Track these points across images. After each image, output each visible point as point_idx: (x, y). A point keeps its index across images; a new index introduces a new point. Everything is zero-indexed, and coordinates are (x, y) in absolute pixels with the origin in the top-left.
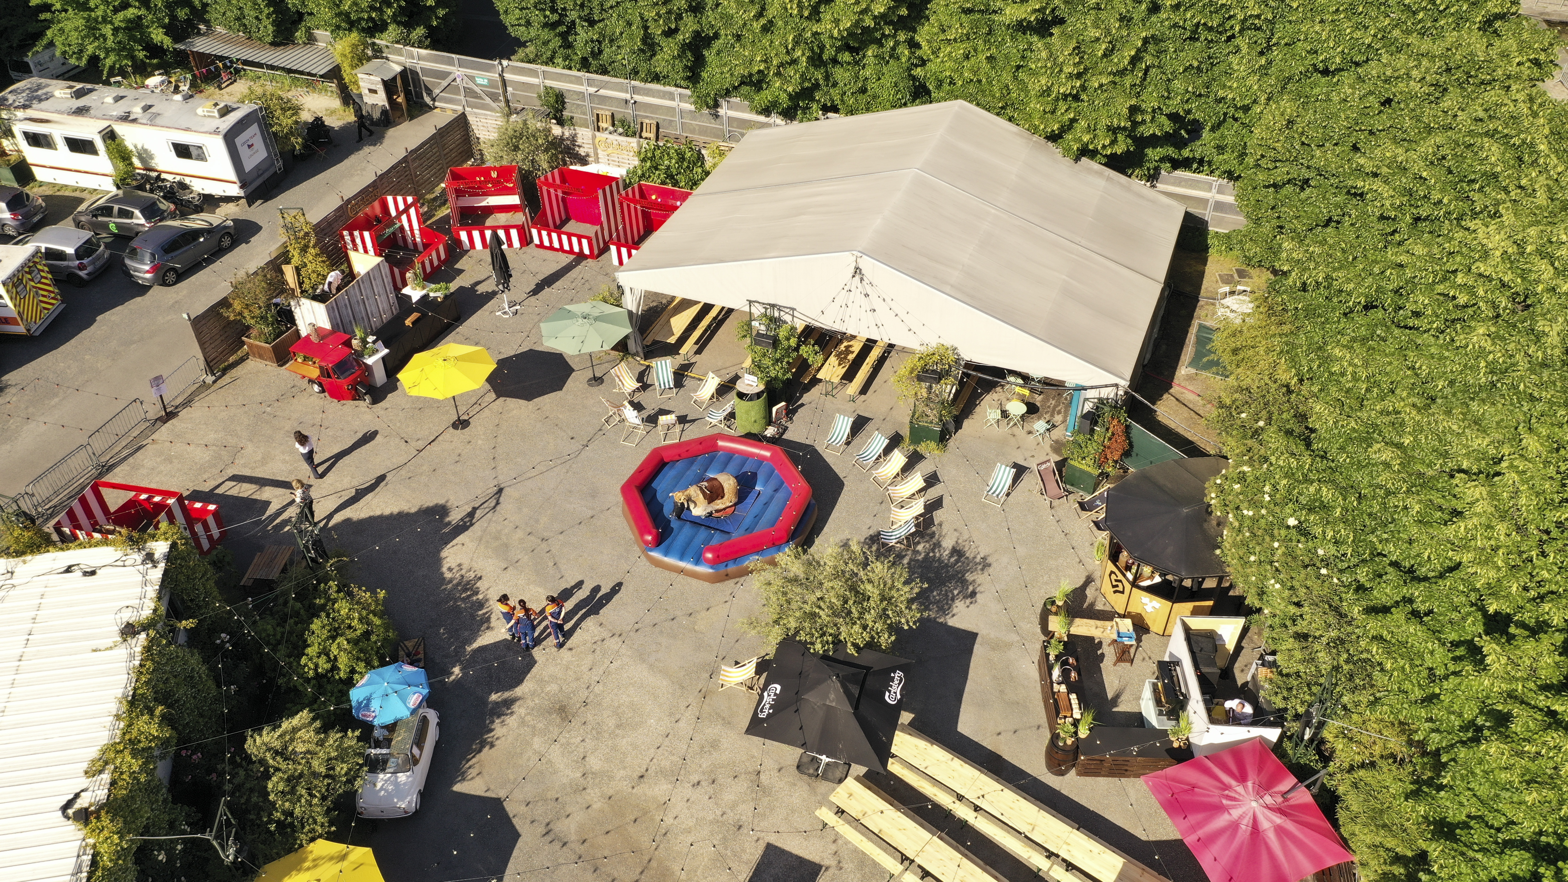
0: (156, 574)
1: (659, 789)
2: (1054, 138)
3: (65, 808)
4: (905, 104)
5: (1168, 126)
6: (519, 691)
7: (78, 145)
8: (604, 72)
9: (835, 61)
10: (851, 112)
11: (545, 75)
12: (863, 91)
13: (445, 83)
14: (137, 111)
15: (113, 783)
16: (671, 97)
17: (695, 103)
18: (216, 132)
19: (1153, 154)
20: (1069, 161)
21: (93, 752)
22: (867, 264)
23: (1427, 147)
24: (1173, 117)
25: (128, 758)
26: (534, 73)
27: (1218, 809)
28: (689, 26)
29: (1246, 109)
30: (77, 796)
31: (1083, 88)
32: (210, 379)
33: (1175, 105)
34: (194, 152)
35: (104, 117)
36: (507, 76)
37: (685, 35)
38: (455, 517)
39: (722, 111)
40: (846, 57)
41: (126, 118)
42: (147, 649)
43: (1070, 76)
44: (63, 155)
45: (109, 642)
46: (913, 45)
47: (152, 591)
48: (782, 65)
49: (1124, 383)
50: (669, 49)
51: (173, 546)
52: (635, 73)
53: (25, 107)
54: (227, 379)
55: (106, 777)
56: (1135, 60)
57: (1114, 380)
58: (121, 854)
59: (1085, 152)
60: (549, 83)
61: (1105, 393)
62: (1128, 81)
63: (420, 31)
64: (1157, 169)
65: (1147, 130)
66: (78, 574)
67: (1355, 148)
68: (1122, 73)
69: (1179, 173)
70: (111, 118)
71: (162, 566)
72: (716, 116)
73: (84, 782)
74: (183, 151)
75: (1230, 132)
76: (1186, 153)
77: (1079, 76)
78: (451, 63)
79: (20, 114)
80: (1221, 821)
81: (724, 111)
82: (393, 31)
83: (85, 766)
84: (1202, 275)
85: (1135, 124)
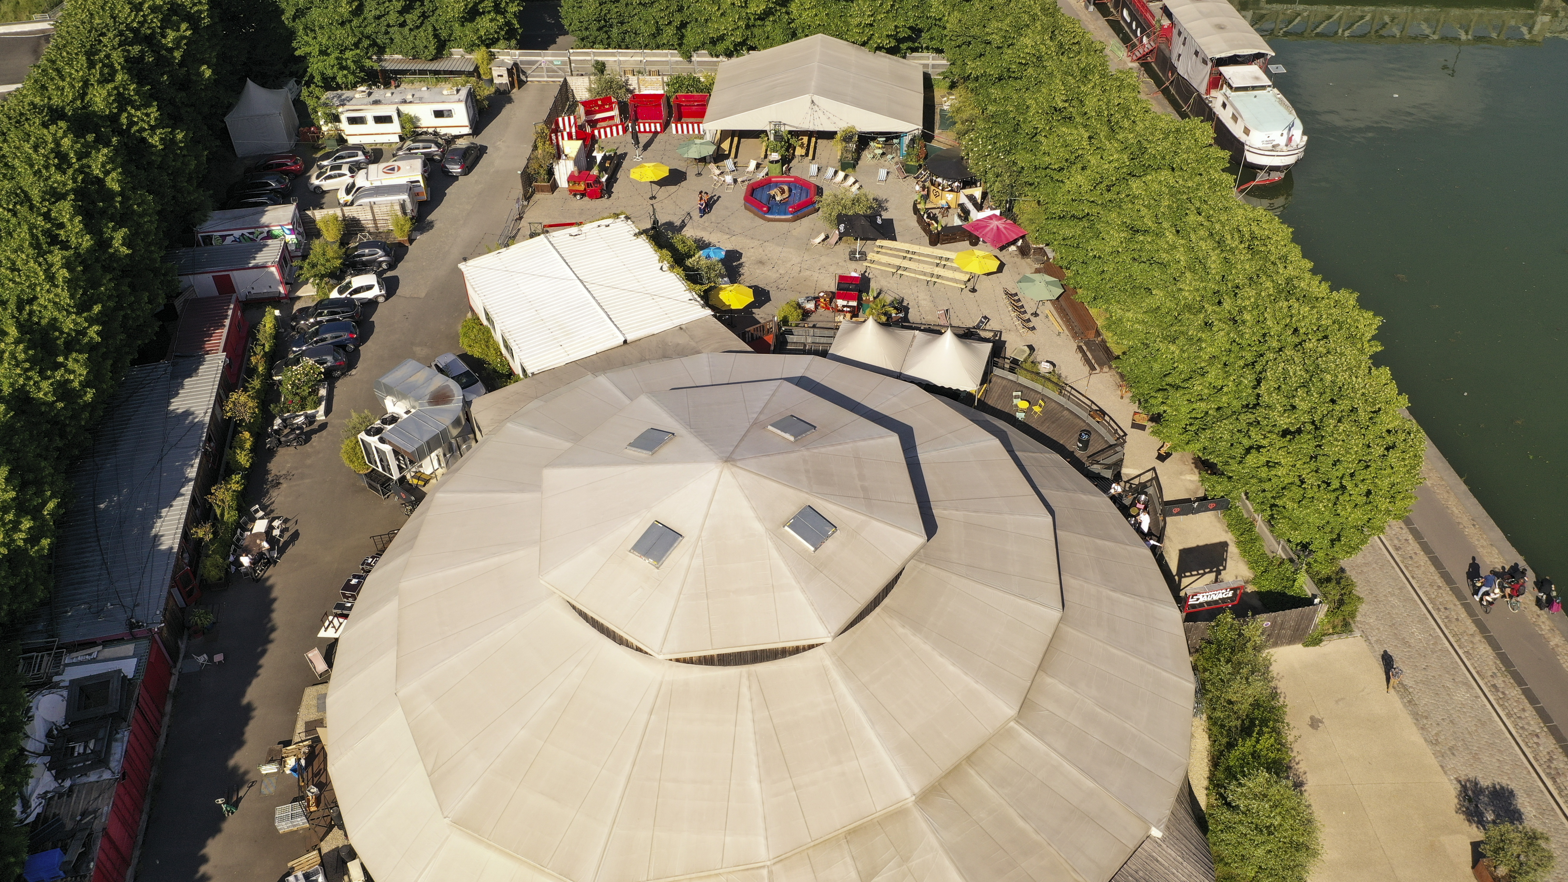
0: (630, 222)
1: (808, 273)
2: (864, 44)
4: (787, 42)
5: (909, 32)
6: (741, 261)
7: (379, 120)
8: (627, 48)
9: (754, 26)
10: (765, 48)
11: (595, 54)
12: (768, 38)
13: (535, 67)
14: (409, 97)
15: (668, 263)
16: (666, 55)
17: (682, 56)
18: (459, 101)
19: (903, 46)
20: (871, 54)
21: (656, 258)
22: (816, 98)
23: (1007, 21)
24: (911, 28)
26: (588, 54)
27: (986, 227)
28: (678, 19)
29: (940, 20)
31: (874, 21)
32: (525, 203)
33: (911, 23)
34: (446, 114)
35: (392, 103)
36: (572, 58)
37: (677, 23)
38: (678, 223)
39: (693, 59)
40: (759, 22)
41: (405, 102)
42: (647, 238)
43: (869, 16)
44: (371, 126)
45: (634, 239)
46: (788, 13)
47: (633, 228)
48: (733, 30)
49: (921, 127)
50: (670, 31)
52: (646, 47)
53: (343, 105)
54: (531, 203)
55: (665, 263)
56: (892, 6)
57: (917, 127)
59: (879, 48)
60: (596, 58)
61: (916, 132)
62: (891, 15)
63: (513, 42)
64: (905, 53)
65: (901, 35)
66: (603, 227)
67: (984, 27)
68: (888, 12)
69: (915, 54)
70: (396, 103)
72: (690, 61)
74: (439, 114)
75: (935, 31)
76: (916, 44)
77: (872, 16)
78: (539, 55)
79: (340, 109)
80: (988, 229)
81: (695, 58)
82: (503, 43)
83: (657, 261)
84: (933, 97)
85: (897, 33)
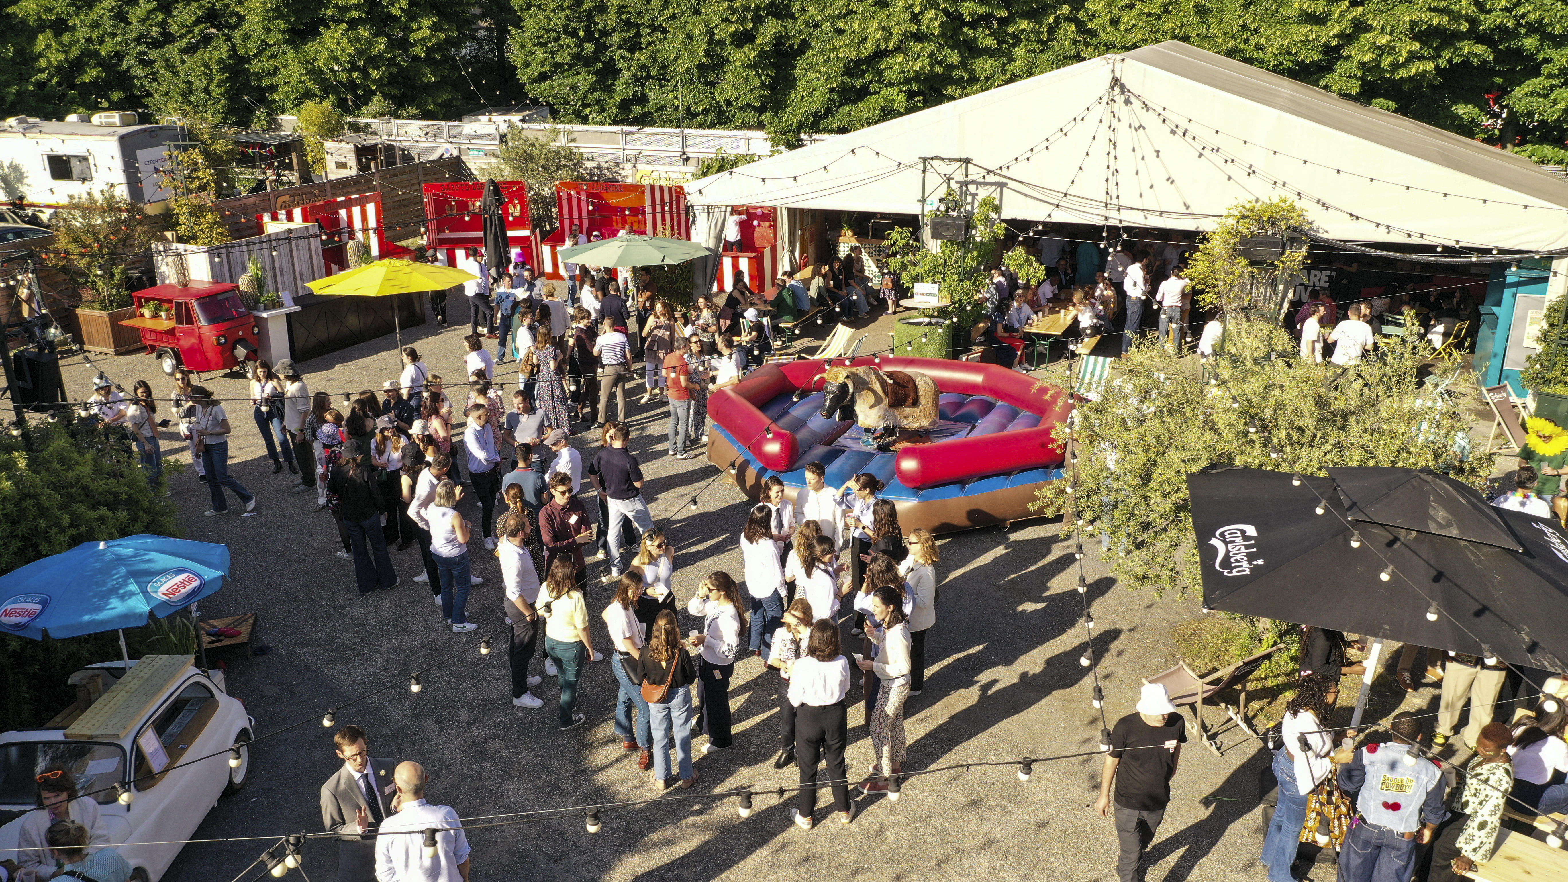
34: (76, 166)
52: (687, 117)
74: (60, 167)
82: (377, 102)
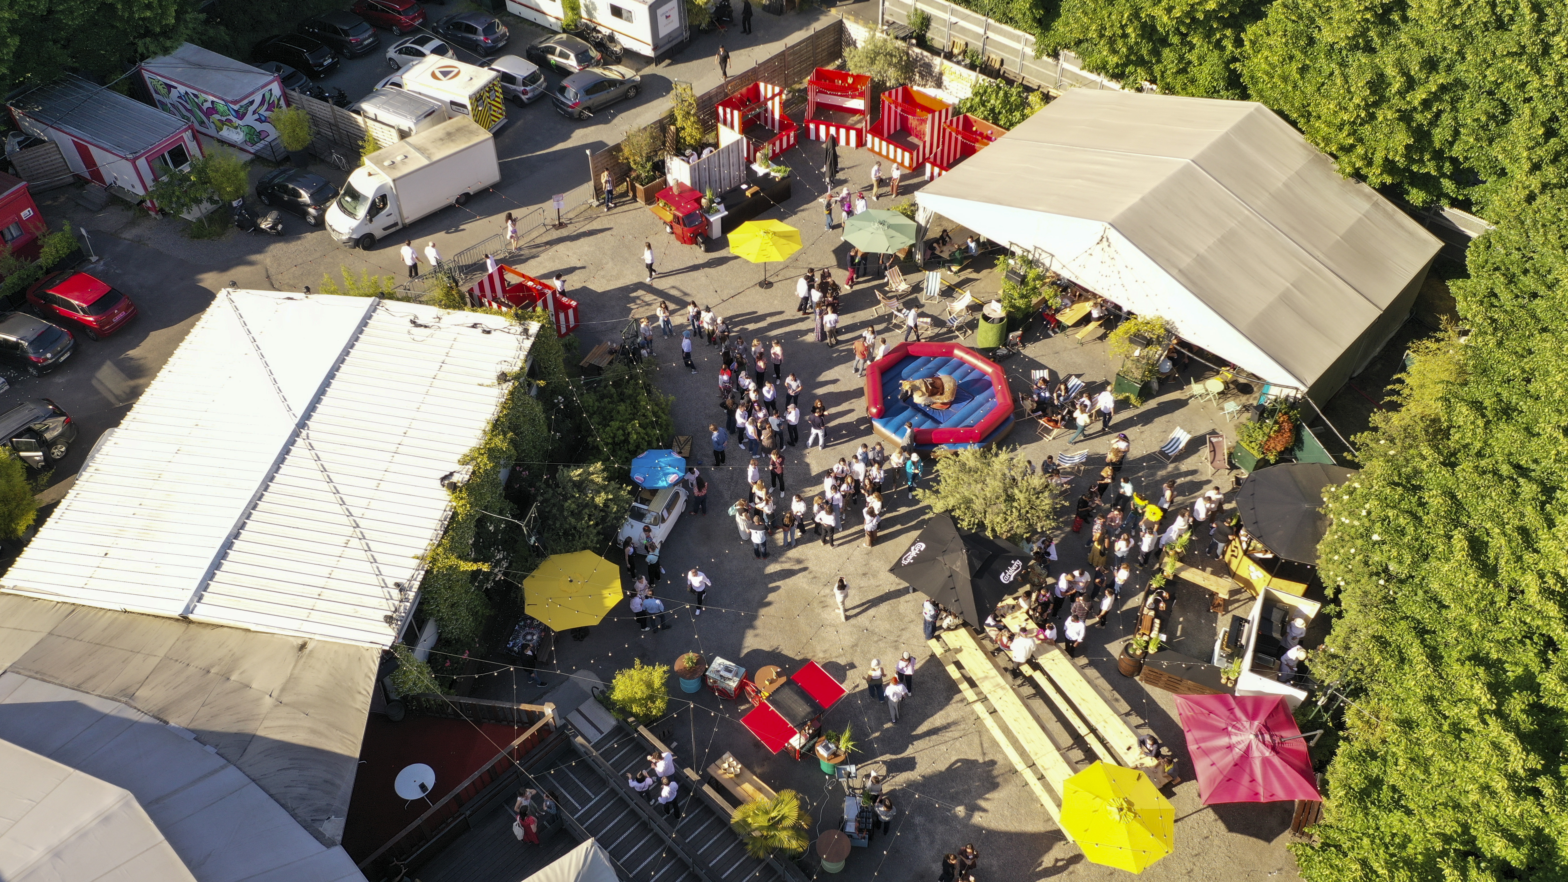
0: (528, 344)
2: (1333, 156)
3: (443, 479)
8: (967, 5)
15: (474, 473)
16: (1018, 39)
17: (1038, 49)
21: (466, 451)
22: (1113, 236)
25: (485, 460)
27: (1223, 732)
30: (451, 474)
34: (625, 14)
39: (1059, 62)
42: (511, 393)
45: (489, 382)
47: (523, 354)
49: (1304, 389)
51: (542, 327)
52: (991, 13)
55: (470, 468)
58: (469, 516)
65: (1424, 168)
66: (479, 330)
71: (532, 339)
73: (457, 467)
74: (617, 11)
80: (1222, 741)
81: (1062, 61)
83: (459, 457)
